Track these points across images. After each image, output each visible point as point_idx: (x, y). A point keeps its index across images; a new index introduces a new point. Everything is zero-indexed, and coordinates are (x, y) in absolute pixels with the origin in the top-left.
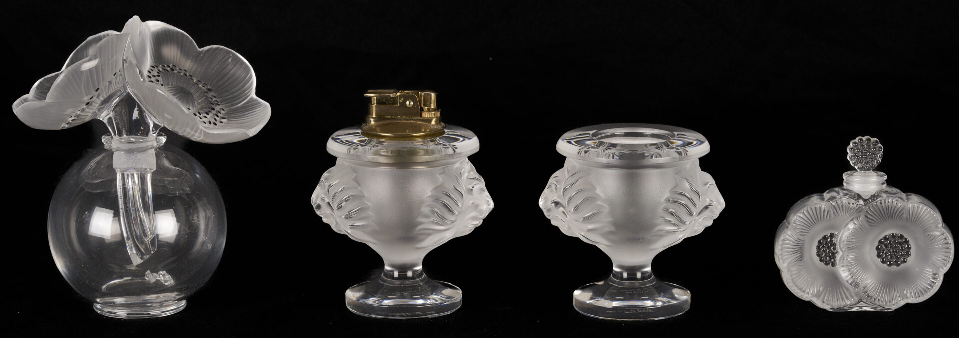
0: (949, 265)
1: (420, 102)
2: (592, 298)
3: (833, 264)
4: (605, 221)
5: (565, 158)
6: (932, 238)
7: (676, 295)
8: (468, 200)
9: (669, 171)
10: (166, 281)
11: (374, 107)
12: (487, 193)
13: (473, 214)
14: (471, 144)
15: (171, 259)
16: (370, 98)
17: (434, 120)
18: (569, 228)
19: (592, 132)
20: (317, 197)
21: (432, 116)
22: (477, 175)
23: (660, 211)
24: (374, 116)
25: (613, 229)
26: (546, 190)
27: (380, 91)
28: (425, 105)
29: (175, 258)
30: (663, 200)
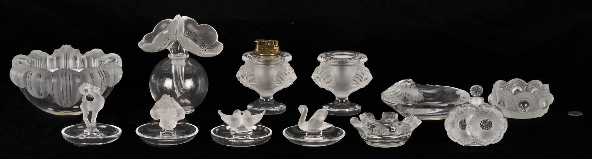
0: (505, 131)
1: (273, 44)
2: (329, 108)
3: (465, 129)
4: (333, 83)
5: (320, 62)
6: (499, 121)
7: (356, 108)
8: (289, 76)
9: (355, 67)
10: (188, 102)
11: (258, 46)
12: (294, 74)
13: (290, 81)
14: (289, 58)
15: (190, 95)
16: (256, 43)
17: (277, 50)
18: (321, 85)
19: (329, 54)
20: (238, 75)
21: (276, 48)
22: (291, 68)
23: (352, 79)
24: (258, 48)
25: (336, 86)
26: (314, 73)
27: (259, 40)
28: (274, 45)
29: (191, 94)
30: (352, 76)
